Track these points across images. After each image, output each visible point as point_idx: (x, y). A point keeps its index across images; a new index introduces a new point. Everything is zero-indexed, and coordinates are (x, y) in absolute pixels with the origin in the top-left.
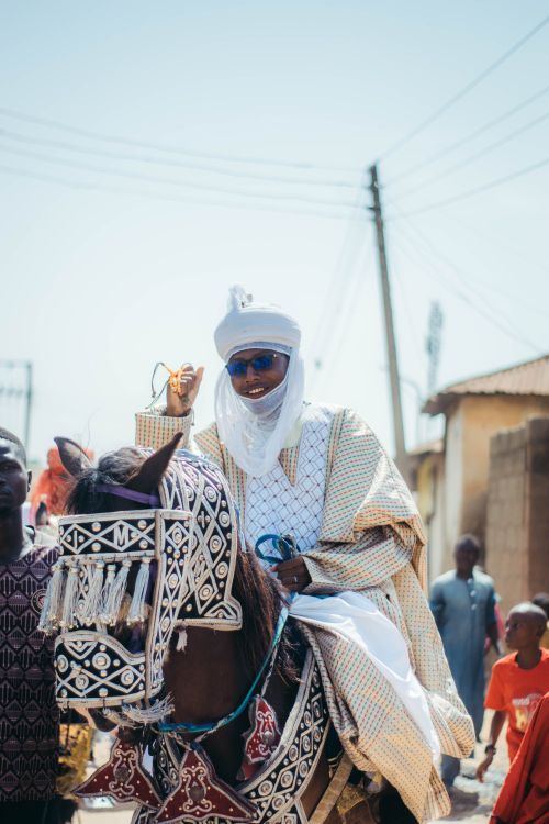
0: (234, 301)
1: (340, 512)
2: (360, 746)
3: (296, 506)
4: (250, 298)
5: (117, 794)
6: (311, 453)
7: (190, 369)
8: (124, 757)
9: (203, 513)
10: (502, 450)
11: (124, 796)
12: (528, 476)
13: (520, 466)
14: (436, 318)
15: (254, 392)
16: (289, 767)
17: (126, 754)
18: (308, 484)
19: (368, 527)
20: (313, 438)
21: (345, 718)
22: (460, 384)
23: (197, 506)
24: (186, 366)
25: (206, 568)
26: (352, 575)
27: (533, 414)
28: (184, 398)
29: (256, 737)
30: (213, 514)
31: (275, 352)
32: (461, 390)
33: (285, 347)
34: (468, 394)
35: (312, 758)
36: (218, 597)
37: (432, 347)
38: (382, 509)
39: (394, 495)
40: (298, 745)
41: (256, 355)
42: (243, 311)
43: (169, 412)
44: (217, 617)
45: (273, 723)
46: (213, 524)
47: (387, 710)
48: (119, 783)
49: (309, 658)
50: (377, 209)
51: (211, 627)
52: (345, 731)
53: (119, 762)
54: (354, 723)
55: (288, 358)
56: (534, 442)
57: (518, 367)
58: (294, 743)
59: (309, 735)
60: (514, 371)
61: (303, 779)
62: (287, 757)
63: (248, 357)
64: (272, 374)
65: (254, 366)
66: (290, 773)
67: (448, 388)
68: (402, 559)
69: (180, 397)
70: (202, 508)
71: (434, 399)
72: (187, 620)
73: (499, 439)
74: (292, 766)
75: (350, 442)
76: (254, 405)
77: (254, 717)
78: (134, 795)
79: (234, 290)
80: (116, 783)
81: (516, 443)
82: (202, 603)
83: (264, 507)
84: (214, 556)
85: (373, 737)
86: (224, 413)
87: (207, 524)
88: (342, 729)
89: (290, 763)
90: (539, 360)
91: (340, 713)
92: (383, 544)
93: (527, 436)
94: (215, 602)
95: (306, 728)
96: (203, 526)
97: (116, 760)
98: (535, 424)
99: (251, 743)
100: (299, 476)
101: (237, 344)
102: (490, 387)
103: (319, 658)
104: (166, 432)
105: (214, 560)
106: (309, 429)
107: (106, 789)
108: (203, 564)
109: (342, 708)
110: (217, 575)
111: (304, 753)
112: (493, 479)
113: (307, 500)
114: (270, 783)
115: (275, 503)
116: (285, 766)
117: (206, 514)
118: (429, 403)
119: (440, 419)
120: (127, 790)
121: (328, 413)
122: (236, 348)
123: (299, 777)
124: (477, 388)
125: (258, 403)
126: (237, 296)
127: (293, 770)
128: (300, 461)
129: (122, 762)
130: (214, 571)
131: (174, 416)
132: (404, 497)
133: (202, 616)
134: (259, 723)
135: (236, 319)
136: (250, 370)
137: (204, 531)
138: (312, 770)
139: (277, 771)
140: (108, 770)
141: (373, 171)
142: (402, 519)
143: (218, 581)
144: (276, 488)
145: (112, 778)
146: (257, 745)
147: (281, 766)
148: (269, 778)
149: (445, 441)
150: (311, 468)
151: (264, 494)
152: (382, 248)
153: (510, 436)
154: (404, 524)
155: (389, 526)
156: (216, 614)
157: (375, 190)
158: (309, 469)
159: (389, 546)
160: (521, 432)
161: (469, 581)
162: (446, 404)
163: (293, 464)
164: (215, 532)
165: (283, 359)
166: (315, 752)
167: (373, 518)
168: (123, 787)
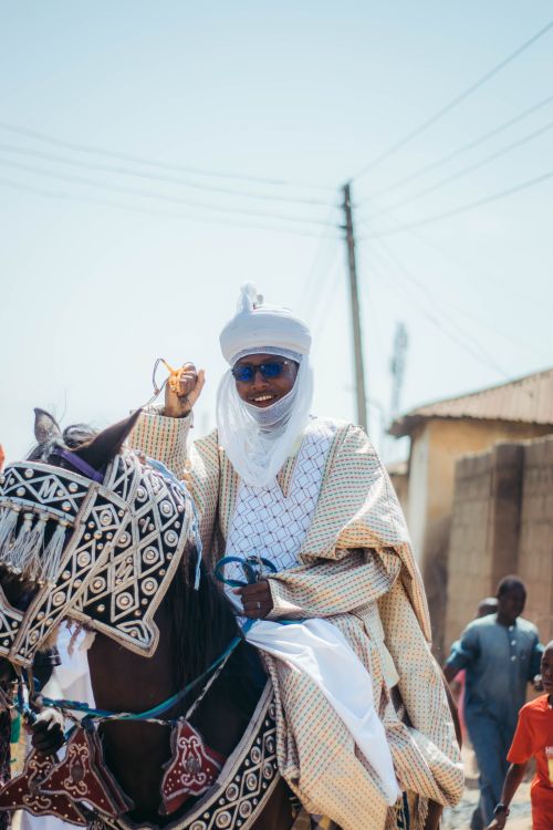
0: (245, 301)
1: (327, 527)
2: (301, 787)
3: (286, 518)
4: (260, 298)
5: (32, 807)
6: (307, 466)
7: (192, 368)
8: (39, 768)
9: (148, 519)
10: (467, 474)
11: (39, 810)
12: (493, 502)
13: (486, 491)
14: (402, 339)
15: (261, 399)
16: (226, 807)
17: (41, 766)
18: (300, 496)
19: (352, 546)
20: (312, 451)
21: (290, 757)
22: (427, 406)
23: (144, 510)
24: (187, 366)
25: (132, 574)
26: (322, 599)
27: (500, 439)
28: (183, 398)
29: (177, 767)
30: (160, 527)
31: (287, 359)
32: (428, 412)
33: (295, 354)
34: (435, 417)
35: (259, 798)
36: (137, 614)
37: (396, 368)
38: (370, 529)
39: (386, 518)
40: (239, 784)
41: (265, 360)
42: (255, 312)
43: (166, 412)
44: (129, 634)
45: (199, 749)
46: (155, 535)
47: (335, 751)
48: (34, 796)
49: (268, 687)
50: (349, 228)
51: (120, 642)
52: (288, 770)
53: (34, 774)
54: (297, 763)
55: (297, 365)
56: (500, 467)
57: (485, 392)
58: (234, 781)
59: (257, 773)
60: (481, 395)
61: (244, 821)
62: (223, 796)
63: (257, 362)
64: (281, 382)
65: (263, 372)
66: (227, 813)
67: (415, 410)
68: (381, 586)
69: (179, 397)
70: (150, 514)
71: (400, 421)
72: (95, 621)
73: (464, 464)
74: (230, 806)
75: (349, 457)
76: (261, 413)
77: (175, 744)
78: (51, 808)
79: (246, 290)
80: (31, 796)
81: (481, 469)
82: (118, 611)
83: (251, 517)
84: (145, 567)
85: (315, 779)
86: (227, 420)
87: (148, 532)
88: (285, 768)
89: (227, 802)
90: (506, 385)
91: (286, 752)
92: (360, 569)
93: (493, 461)
94: (131, 617)
95: (252, 765)
96: (144, 531)
97: (30, 771)
98: (502, 449)
99: (171, 775)
100: (292, 487)
101: (245, 348)
102: (457, 411)
103: (276, 689)
104: (161, 432)
105: (143, 571)
106: (309, 441)
107: (20, 802)
108: (130, 567)
109: (290, 746)
110: (143, 587)
111: (246, 791)
112: (456, 503)
113: (298, 512)
114: (203, 824)
115: (264, 514)
116: (221, 806)
117: (152, 521)
118: (395, 424)
119: (405, 441)
120: (44, 804)
121: (333, 428)
122: (244, 351)
123: (239, 817)
124: (444, 411)
125: (265, 413)
126: (249, 297)
127: (231, 811)
128: (296, 472)
129: (38, 773)
130: (140, 581)
131: (171, 416)
132: (396, 523)
133: (114, 625)
134: (181, 751)
135: (245, 320)
136: (258, 375)
137: (142, 536)
138: (258, 810)
139: (211, 810)
140: (22, 782)
141: (347, 190)
142: (390, 544)
143: (142, 596)
144: (267, 499)
145: (26, 791)
146: (179, 776)
147: (216, 805)
148: (201, 818)
149: (409, 463)
150: (305, 481)
151: (254, 503)
152: (352, 267)
153: (476, 461)
154: (391, 550)
155: (373, 550)
156: (129, 630)
157: (347, 209)
158: (303, 481)
159: (367, 571)
160: (487, 457)
161: (511, 628)
162: (412, 426)
163: (287, 475)
164: (155, 544)
165: (293, 365)
166: (263, 791)
167: (360, 536)
168: (39, 801)
